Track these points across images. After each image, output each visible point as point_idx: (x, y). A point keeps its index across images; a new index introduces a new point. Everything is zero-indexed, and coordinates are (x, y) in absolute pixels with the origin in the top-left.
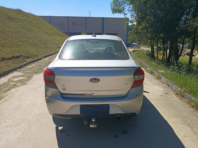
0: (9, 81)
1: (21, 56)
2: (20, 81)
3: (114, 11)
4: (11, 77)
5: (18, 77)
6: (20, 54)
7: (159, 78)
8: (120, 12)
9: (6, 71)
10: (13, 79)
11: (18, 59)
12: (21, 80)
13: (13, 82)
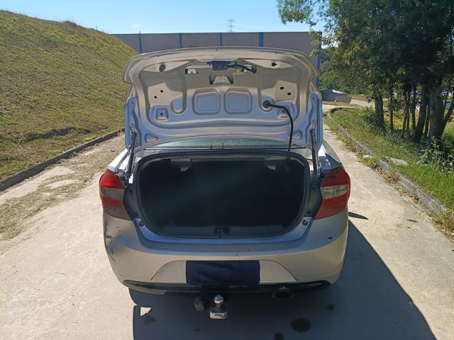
0: (42, 188)
1: (72, 128)
2: (64, 188)
3: (287, 16)
4: (47, 180)
5: (61, 178)
6: (69, 125)
7: (392, 180)
8: (299, 17)
9: (36, 164)
10: (50, 185)
11: (64, 137)
12: (67, 187)
13: (49, 190)
